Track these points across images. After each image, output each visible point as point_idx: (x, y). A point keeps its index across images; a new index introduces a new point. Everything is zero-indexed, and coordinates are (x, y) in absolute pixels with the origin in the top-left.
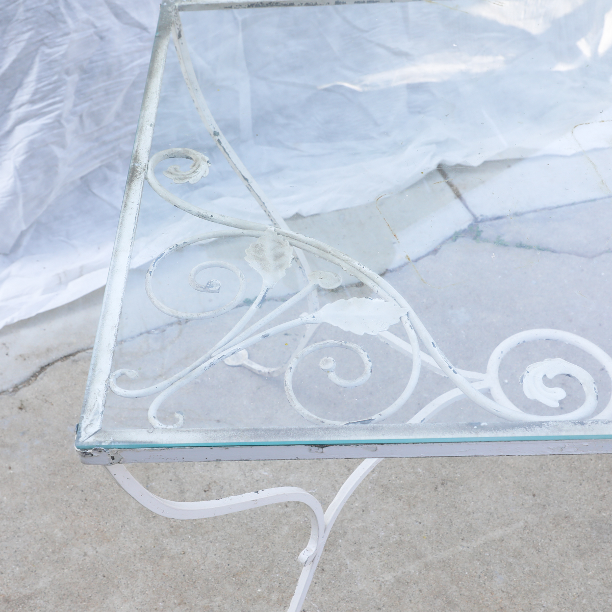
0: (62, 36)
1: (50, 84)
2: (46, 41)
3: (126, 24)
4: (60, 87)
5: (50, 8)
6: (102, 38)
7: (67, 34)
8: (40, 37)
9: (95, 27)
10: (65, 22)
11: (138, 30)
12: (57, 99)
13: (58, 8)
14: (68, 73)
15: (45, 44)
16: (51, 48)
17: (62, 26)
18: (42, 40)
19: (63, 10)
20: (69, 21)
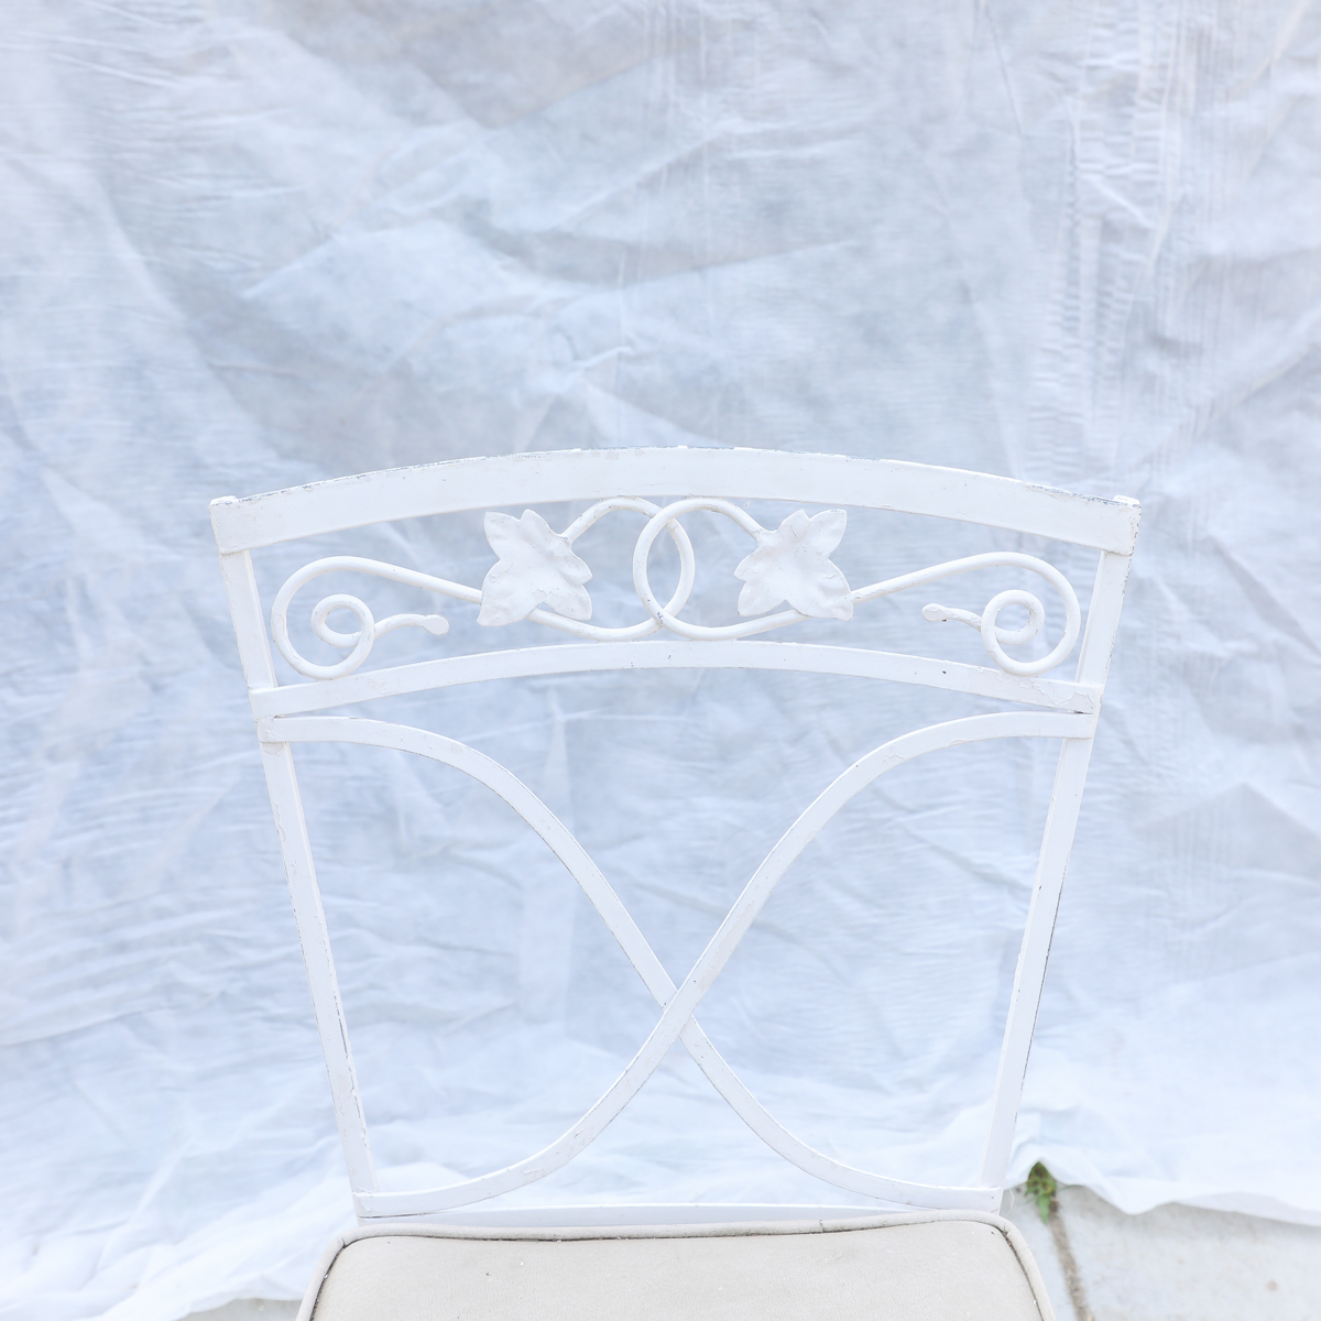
0: (57, 672)
2: (18, 677)
4: (26, 785)
5: (42, 606)
6: (157, 688)
7: (71, 669)
9: (147, 663)
10: (70, 643)
12: (13, 812)
13: (63, 610)
14: (53, 755)
15: (14, 685)
16: (23, 694)
17: (62, 649)
18: (7, 674)
19: (73, 615)
20: (84, 644)
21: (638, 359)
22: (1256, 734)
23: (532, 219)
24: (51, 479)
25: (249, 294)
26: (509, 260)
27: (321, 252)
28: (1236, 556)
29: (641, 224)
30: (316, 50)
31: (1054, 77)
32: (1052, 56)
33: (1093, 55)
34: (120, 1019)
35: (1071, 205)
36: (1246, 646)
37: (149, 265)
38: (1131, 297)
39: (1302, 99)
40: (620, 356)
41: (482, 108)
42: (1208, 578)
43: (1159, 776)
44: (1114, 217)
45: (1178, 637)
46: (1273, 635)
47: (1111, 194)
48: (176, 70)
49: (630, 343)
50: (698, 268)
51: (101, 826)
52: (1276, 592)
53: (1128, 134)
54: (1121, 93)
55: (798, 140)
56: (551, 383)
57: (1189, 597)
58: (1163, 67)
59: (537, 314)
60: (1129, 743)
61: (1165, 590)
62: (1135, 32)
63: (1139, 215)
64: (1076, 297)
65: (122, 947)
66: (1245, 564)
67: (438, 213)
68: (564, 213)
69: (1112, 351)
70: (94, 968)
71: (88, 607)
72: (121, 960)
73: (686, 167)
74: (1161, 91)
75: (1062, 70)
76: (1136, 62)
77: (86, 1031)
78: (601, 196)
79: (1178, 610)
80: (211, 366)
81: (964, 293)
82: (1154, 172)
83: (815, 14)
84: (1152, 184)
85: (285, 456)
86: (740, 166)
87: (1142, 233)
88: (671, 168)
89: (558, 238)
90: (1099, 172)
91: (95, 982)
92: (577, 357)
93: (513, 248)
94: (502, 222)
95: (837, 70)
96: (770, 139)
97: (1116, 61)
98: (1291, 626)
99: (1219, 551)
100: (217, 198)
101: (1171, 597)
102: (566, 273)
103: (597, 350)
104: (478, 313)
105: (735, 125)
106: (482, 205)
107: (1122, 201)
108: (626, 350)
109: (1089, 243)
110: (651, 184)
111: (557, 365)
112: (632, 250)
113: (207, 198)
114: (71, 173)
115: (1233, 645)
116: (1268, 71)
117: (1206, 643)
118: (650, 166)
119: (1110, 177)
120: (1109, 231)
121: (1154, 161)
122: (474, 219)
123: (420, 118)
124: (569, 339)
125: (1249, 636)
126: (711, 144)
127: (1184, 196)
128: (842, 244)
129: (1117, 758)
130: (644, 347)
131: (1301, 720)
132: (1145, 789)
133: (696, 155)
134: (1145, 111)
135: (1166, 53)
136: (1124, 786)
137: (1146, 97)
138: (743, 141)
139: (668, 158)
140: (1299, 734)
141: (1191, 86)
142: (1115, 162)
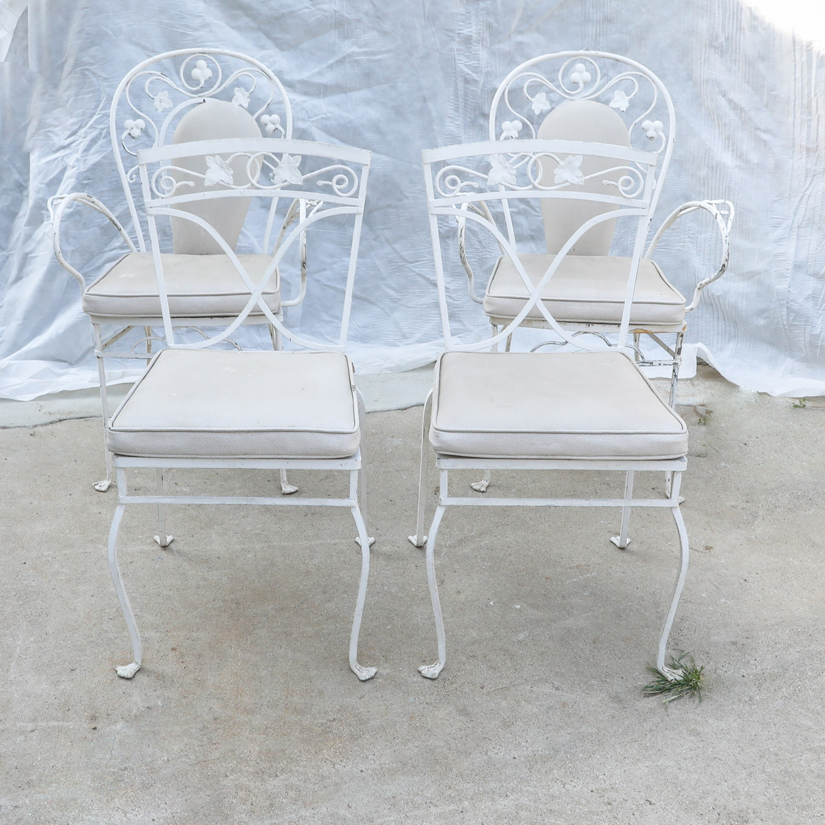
21: (327, 119)
23: (295, 76)
26: (288, 89)
29: (328, 78)
30: (233, 28)
31: (448, 36)
32: (447, 30)
33: (459, 30)
35: (455, 73)
38: (474, 101)
39: (520, 43)
41: (281, 45)
43: (490, 252)
44: (467, 76)
47: (466, 70)
48: (196, 30)
49: (325, 114)
50: (344, 92)
53: (470, 52)
54: (467, 41)
55: (374, 54)
58: (479, 33)
60: (480, 242)
62: (471, 23)
63: (475, 76)
64: (458, 101)
68: (305, 75)
69: (469, 118)
73: (341, 62)
74: (479, 40)
75: (450, 34)
76: (471, 32)
78: (316, 70)
81: (425, 100)
82: (479, 64)
83: (378, 18)
84: (478, 67)
86: (357, 62)
87: (476, 81)
88: (336, 62)
89: (303, 82)
90: (462, 64)
92: (309, 118)
94: (287, 77)
95: (385, 34)
96: (366, 53)
97: (466, 31)
102: (306, 93)
103: (315, 116)
105: (355, 49)
107: (470, 72)
108: (324, 116)
109: (461, 84)
110: (331, 67)
111: (303, 120)
112: (325, 86)
116: (510, 35)
118: (330, 62)
119: (466, 65)
120: (467, 81)
121: (479, 61)
123: (262, 48)
124: (307, 112)
125: (516, 207)
126: (348, 55)
127: (488, 71)
128: (388, 85)
129: (476, 246)
130: (329, 115)
131: (532, 234)
132: (485, 256)
133: (344, 58)
134: (475, 46)
135: (480, 30)
136: (478, 256)
137: (475, 42)
138: (358, 54)
139: (336, 59)
140: (532, 238)
141: (488, 39)
142: (467, 60)
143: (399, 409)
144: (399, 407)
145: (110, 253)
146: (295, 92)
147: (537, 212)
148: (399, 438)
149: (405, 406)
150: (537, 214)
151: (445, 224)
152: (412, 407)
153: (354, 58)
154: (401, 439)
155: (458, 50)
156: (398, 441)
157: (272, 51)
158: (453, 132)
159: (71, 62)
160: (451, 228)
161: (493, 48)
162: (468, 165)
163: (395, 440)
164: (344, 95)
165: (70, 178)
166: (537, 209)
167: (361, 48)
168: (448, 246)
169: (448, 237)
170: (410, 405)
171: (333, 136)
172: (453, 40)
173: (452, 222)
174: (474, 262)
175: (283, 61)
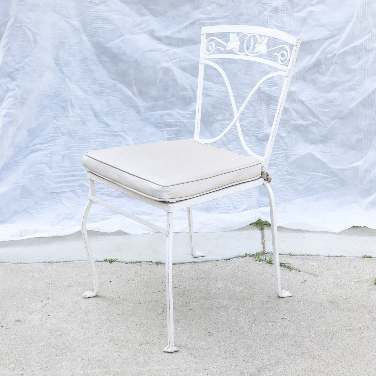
0: (65, 117)
1: (52, 137)
2: (57, 118)
3: (99, 121)
4: (57, 139)
5: (63, 104)
6: (84, 124)
7: (67, 117)
8: (55, 116)
9: (82, 118)
10: (68, 112)
11: (105, 126)
13: (67, 105)
14: (63, 134)
15: (56, 120)
16: (58, 121)
17: (66, 113)
18: (55, 117)
19: (69, 106)
20: (70, 112)
21: (183, 61)
22: (313, 142)
23: (163, 34)
24: (67, 80)
25: (107, 45)
26: (158, 41)
27: (122, 38)
28: (306, 103)
29: (184, 35)
31: (263, 7)
32: (263, 3)
33: (271, 3)
34: (71, 191)
36: (309, 122)
37: (89, 40)
39: (312, 12)
40: (179, 60)
41: (154, 13)
42: (300, 107)
43: (292, 150)
45: (295, 121)
46: (315, 120)
49: (181, 58)
51: (71, 150)
52: (314, 111)
53: (278, 18)
54: (276, 10)
56: (165, 65)
57: (297, 112)
58: (284, 5)
59: (163, 52)
60: (285, 143)
61: (291, 110)
65: (73, 176)
66: (308, 105)
67: (145, 32)
68: (168, 33)
70: (67, 179)
71: (72, 105)
72: (72, 178)
73: (193, 24)
74: (284, 10)
75: (265, 6)
76: (279, 4)
77: (64, 192)
78: (176, 29)
79: (295, 115)
80: (99, 61)
82: (284, 25)
84: (284, 27)
85: (113, 79)
88: (190, 24)
89: (167, 37)
90: (273, 25)
91: (67, 182)
92: (171, 60)
93: (159, 39)
94: (157, 34)
95: (221, 6)
96: (209, 19)
97: (275, 4)
98: (318, 118)
99: (302, 102)
100: (103, 27)
101: (293, 112)
102: (170, 44)
103: (175, 59)
104: (151, 51)
105: (202, 16)
106: (153, 31)
108: (181, 59)
110: (186, 27)
111: (167, 61)
112: (182, 40)
113: (101, 27)
114: (76, 23)
115: (307, 122)
116: (305, 6)
117: (301, 122)
118: (186, 24)
119: (275, 26)
121: (284, 23)
122: (151, 33)
124: (169, 57)
125: (310, 120)
126: (197, 19)
127: (290, 30)
128: (223, 39)
129: (283, 147)
130: (184, 59)
131: (322, 139)
132: (289, 154)
133: (195, 22)
134: (281, 14)
135: (284, 3)
136: (285, 153)
137: (281, 11)
138: (204, 19)
139: (189, 22)
140: (322, 142)
141: (291, 10)
142: (276, 23)
143: (224, 260)
144: (225, 258)
145: (33, 147)
146: (163, 43)
147: (325, 124)
148: (222, 281)
149: (229, 257)
150: (325, 125)
151: (262, 131)
152: (234, 258)
153: (201, 22)
154: (223, 282)
155: (270, 16)
156: (220, 284)
157: (149, 17)
158: (266, 70)
159: (12, 20)
160: (266, 134)
161: (294, 15)
162: (276, 92)
163: (218, 283)
164: (195, 45)
165: (11, 97)
166: (325, 122)
167: (206, 15)
168: (264, 146)
169: (264, 140)
170: (232, 257)
171: (186, 72)
172: (267, 10)
173: (267, 130)
174: (282, 157)
175: (155, 24)
